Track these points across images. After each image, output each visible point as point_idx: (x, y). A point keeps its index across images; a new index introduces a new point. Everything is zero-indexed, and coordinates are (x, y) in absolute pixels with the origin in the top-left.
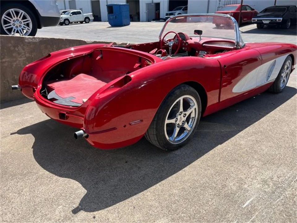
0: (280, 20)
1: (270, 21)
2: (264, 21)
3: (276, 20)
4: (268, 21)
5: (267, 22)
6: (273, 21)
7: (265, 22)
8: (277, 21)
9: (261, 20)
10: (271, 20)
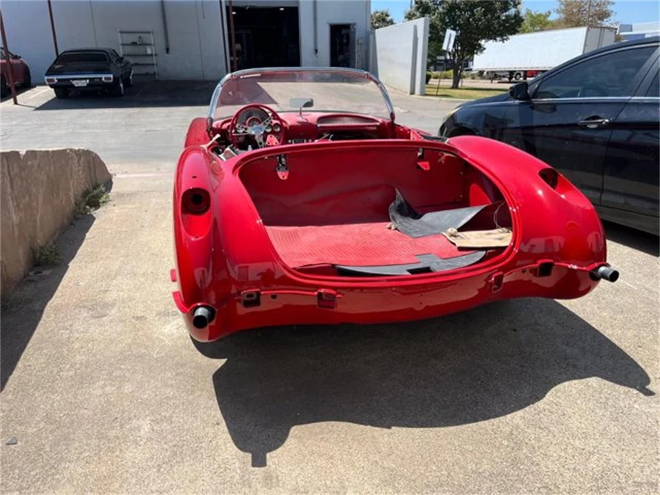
0: (110, 78)
1: (88, 81)
2: (74, 83)
3: (101, 78)
4: (84, 81)
5: (83, 83)
6: (96, 80)
7: (77, 83)
8: (103, 79)
9: (69, 80)
10: (91, 79)
